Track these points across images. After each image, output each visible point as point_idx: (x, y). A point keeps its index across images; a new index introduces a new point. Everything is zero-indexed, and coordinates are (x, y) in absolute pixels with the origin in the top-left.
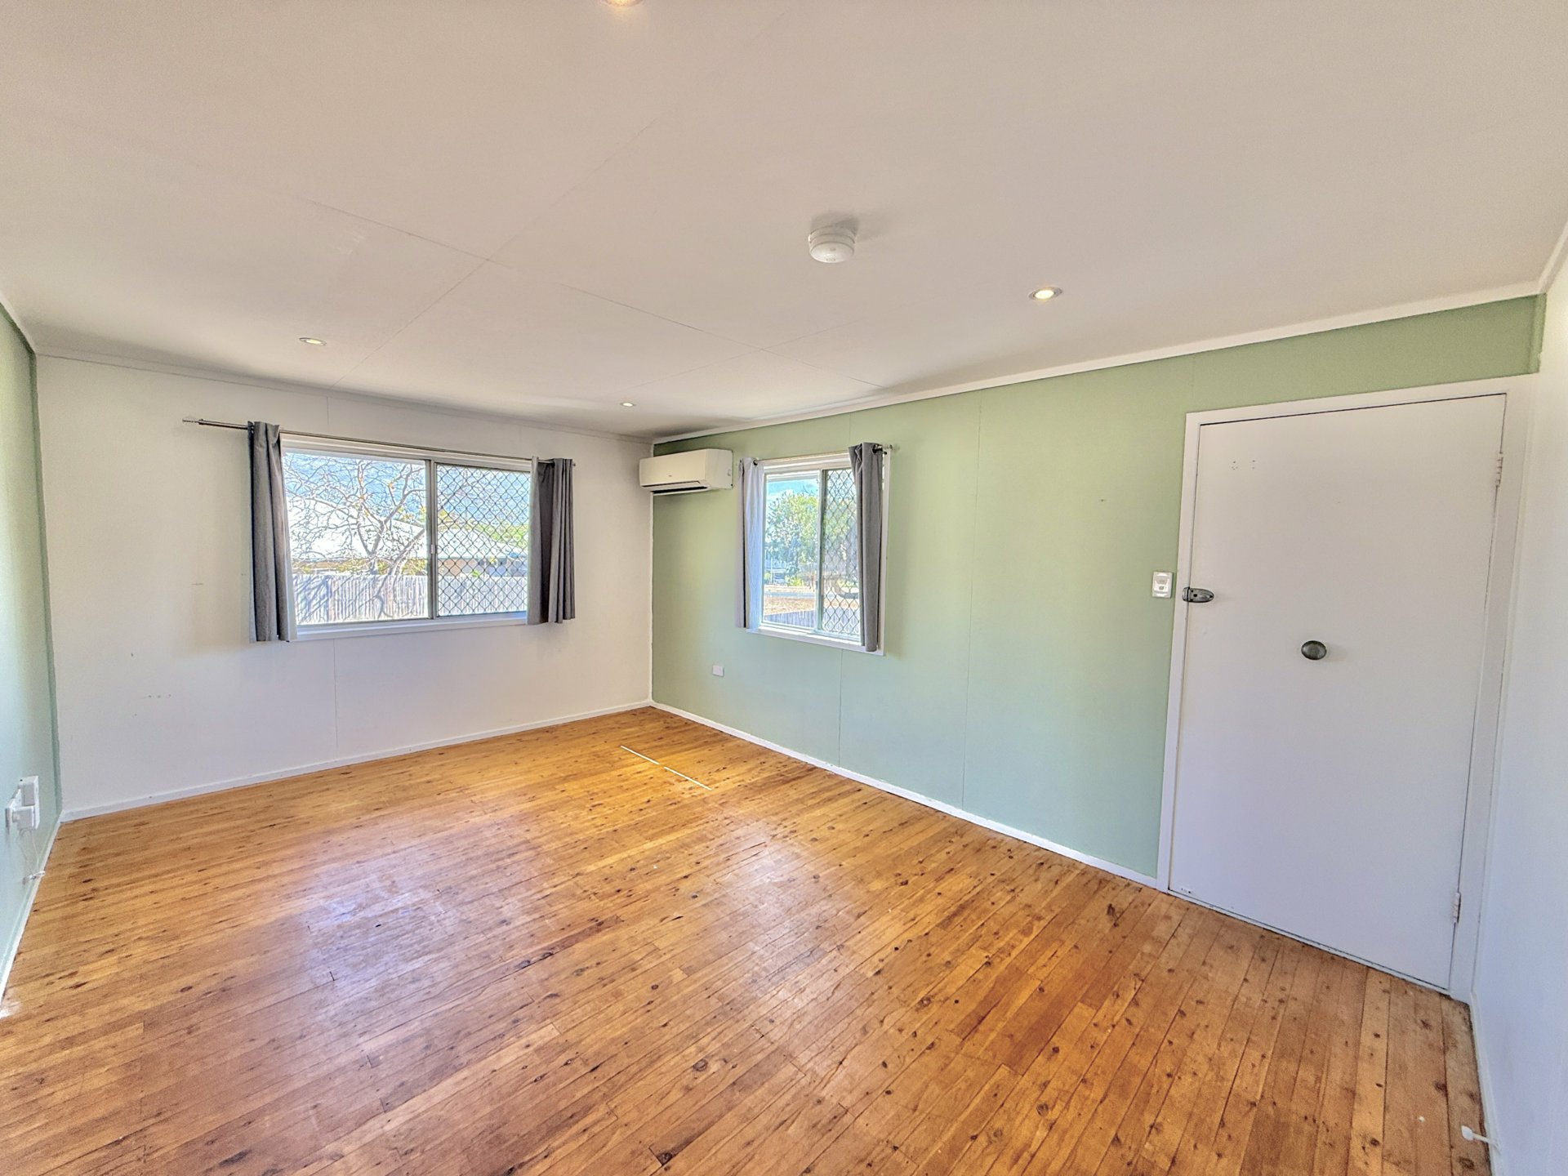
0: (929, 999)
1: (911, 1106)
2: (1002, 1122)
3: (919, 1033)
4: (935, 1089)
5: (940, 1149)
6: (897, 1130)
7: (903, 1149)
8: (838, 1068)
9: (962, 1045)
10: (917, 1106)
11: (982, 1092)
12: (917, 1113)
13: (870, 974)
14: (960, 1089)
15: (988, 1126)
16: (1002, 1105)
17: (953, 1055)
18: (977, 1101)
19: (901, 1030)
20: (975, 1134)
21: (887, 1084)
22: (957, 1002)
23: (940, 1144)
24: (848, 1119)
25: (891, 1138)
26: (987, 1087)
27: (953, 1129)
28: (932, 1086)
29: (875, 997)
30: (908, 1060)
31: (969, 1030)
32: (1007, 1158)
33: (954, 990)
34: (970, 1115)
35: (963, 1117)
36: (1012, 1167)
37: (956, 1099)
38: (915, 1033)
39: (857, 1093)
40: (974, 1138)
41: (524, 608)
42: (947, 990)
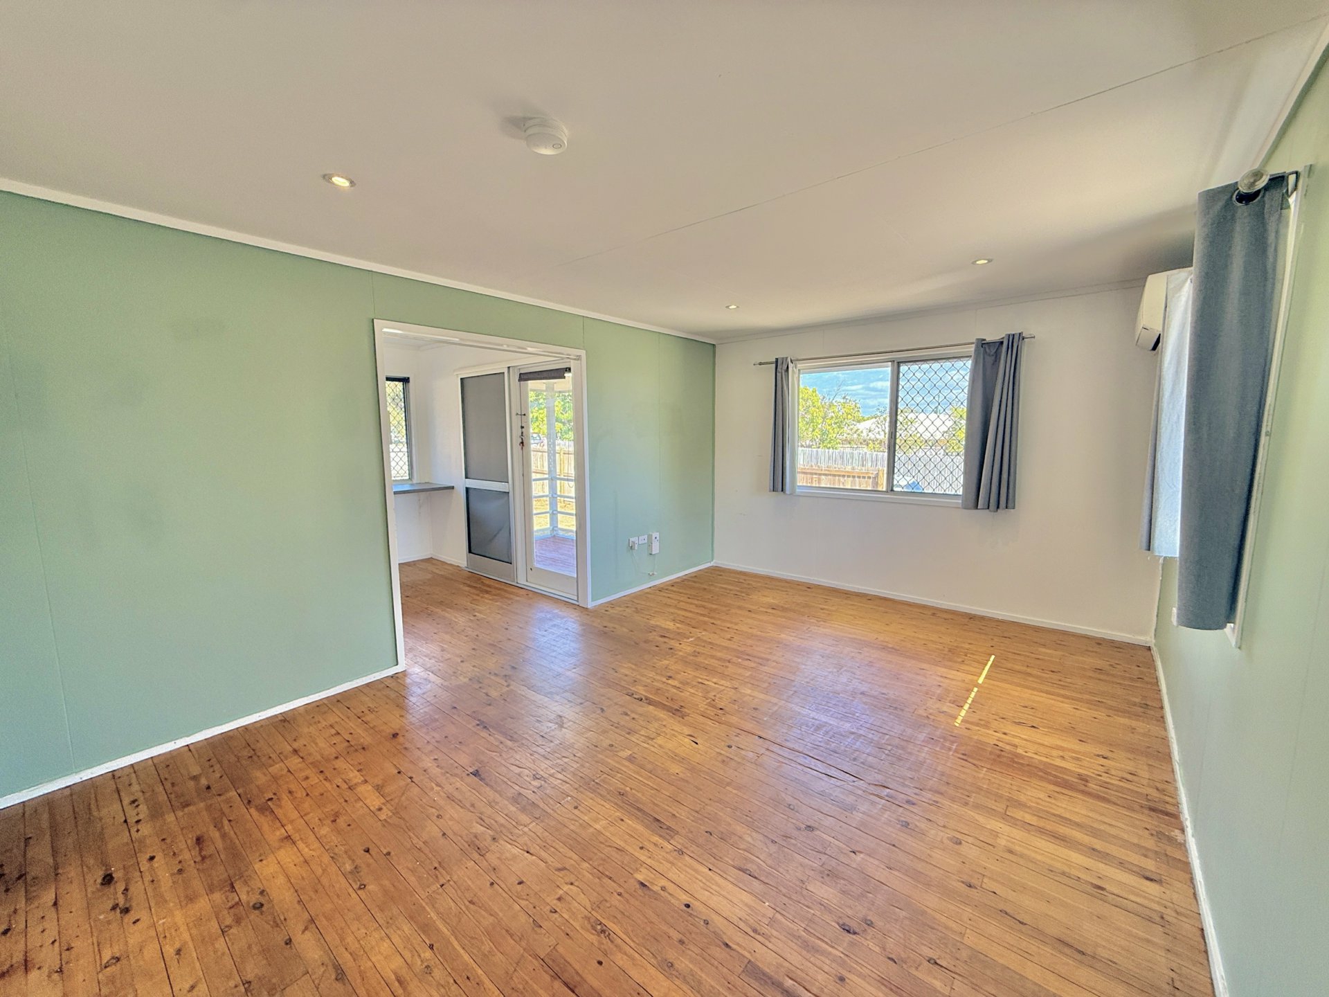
0: (603, 931)
1: (475, 900)
2: (437, 978)
3: (556, 915)
4: (488, 921)
5: (431, 917)
6: (456, 887)
7: (441, 890)
8: (524, 850)
9: (536, 956)
10: (474, 904)
11: (475, 966)
12: (467, 903)
13: (640, 877)
14: (483, 943)
15: (438, 962)
16: (456, 983)
17: (523, 943)
18: (466, 957)
19: (559, 899)
20: (434, 948)
21: (500, 883)
22: (600, 963)
23: (435, 918)
24: (476, 856)
25: (451, 883)
26: (480, 972)
27: (445, 930)
28: (491, 919)
29: (606, 880)
30: (523, 903)
31: (557, 969)
32: (404, 972)
33: (620, 963)
34: (454, 949)
35: (456, 944)
36: (395, 974)
37: (472, 938)
38: (556, 912)
39: (495, 862)
40: (431, 947)
41: (960, 492)
42: (619, 955)
